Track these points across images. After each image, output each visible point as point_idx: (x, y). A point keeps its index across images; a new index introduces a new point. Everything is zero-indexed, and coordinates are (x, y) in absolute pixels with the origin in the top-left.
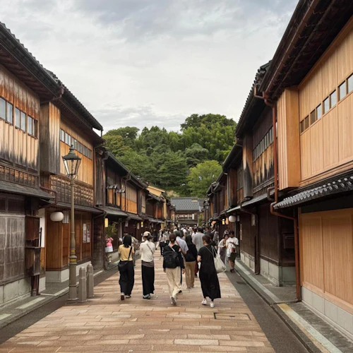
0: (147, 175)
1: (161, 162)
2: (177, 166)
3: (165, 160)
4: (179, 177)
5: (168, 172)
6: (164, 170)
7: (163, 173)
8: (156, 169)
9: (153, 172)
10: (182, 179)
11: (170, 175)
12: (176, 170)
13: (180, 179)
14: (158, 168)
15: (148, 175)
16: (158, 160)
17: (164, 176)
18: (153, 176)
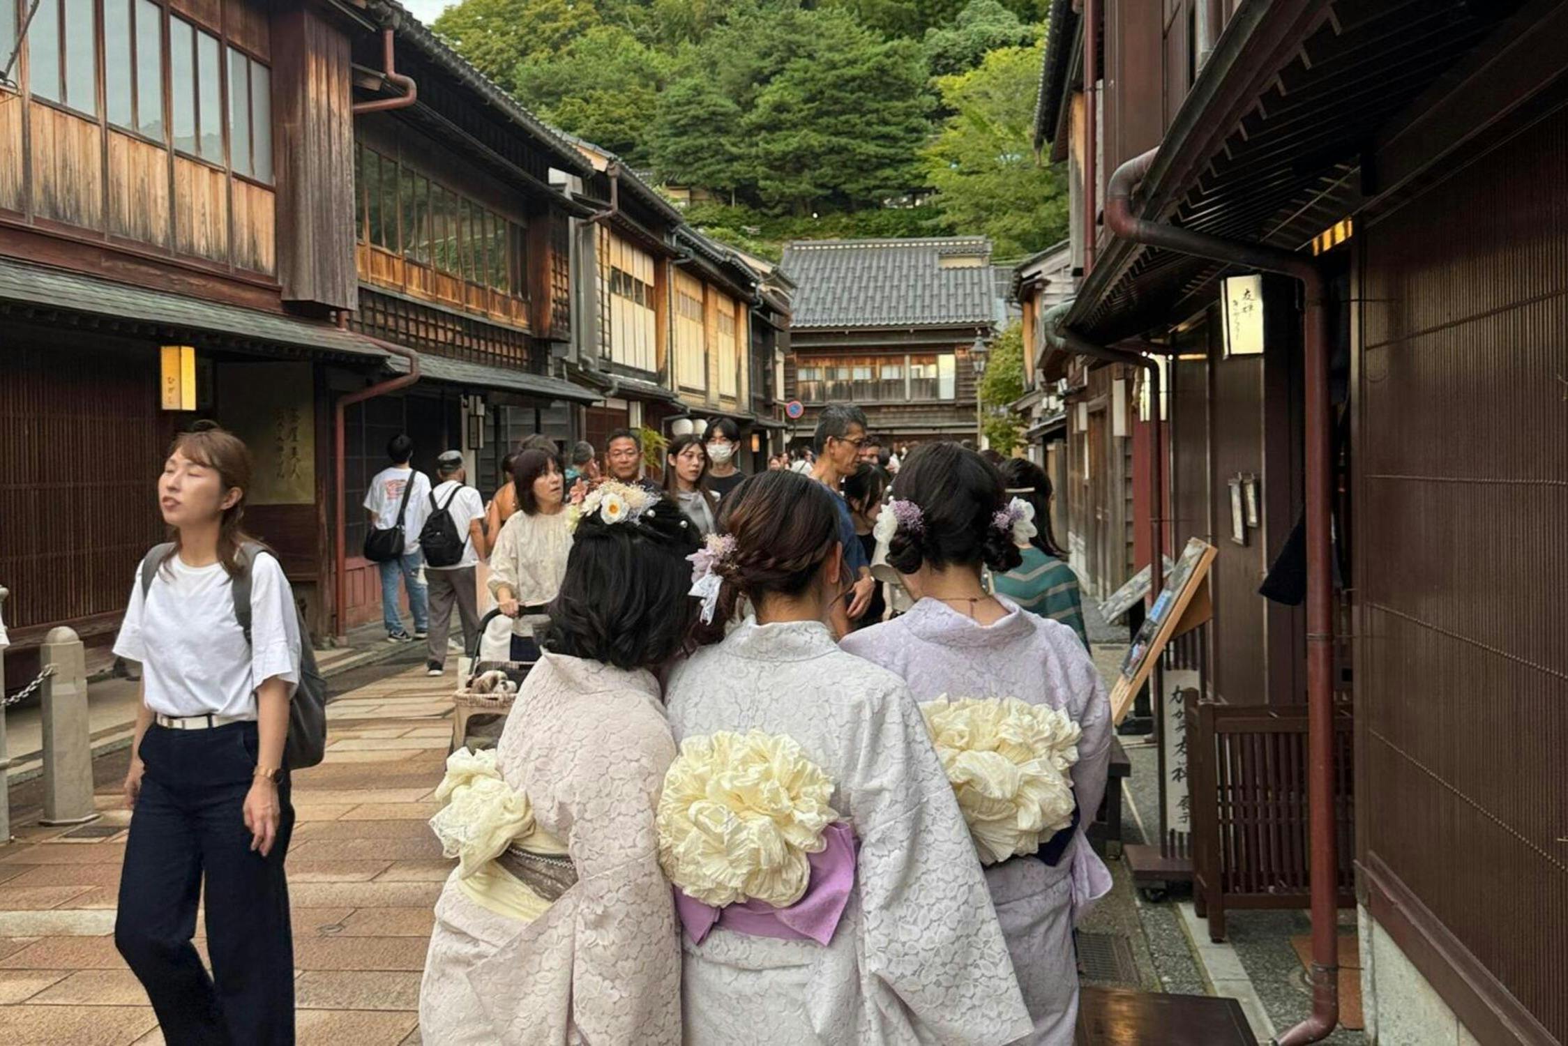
0: (674, 145)
1: (768, 64)
2: (862, 83)
3: (792, 51)
4: (871, 148)
5: (809, 122)
6: (780, 107)
7: (773, 127)
8: (731, 106)
9: (716, 122)
10: (894, 162)
11: (816, 140)
12: (857, 108)
13: (882, 162)
14: (749, 106)
15: (685, 141)
16: (749, 59)
17: (777, 148)
18: (717, 151)
